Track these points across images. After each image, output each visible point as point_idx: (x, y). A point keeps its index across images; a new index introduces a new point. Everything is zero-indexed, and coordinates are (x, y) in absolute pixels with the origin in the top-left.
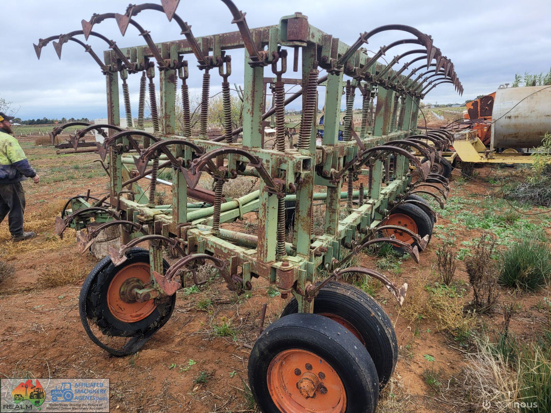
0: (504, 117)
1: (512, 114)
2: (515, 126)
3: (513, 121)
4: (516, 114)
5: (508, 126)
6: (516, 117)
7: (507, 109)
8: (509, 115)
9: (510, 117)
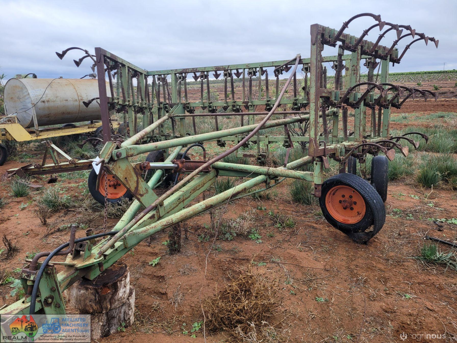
0: (40, 101)
1: (44, 99)
2: (48, 108)
3: (47, 104)
4: (47, 99)
5: (44, 108)
6: (48, 101)
7: (40, 95)
8: (42, 100)
9: (44, 102)
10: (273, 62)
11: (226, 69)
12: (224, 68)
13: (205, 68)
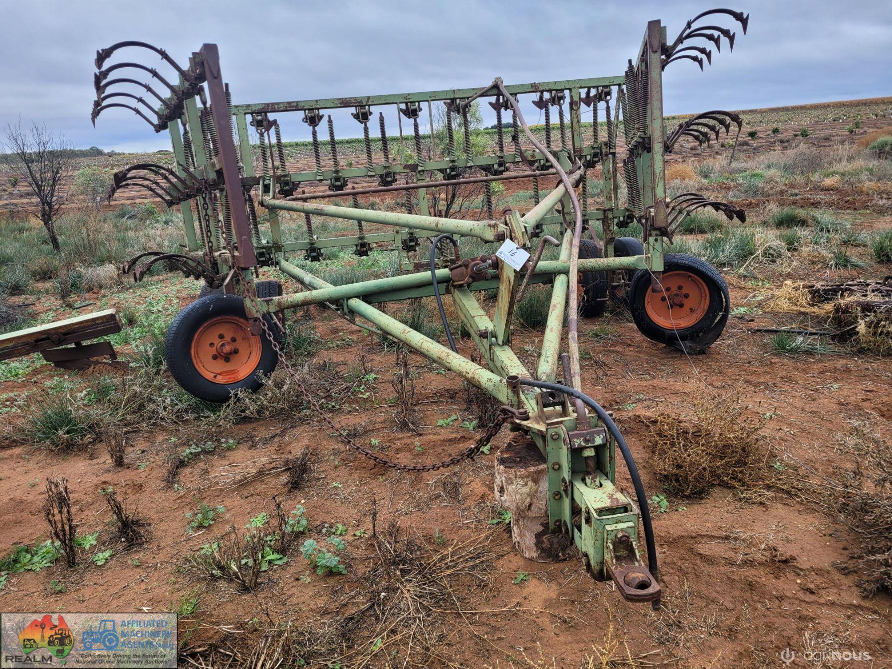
10: (454, 91)
11: (364, 103)
12: (359, 102)
13: (317, 101)
